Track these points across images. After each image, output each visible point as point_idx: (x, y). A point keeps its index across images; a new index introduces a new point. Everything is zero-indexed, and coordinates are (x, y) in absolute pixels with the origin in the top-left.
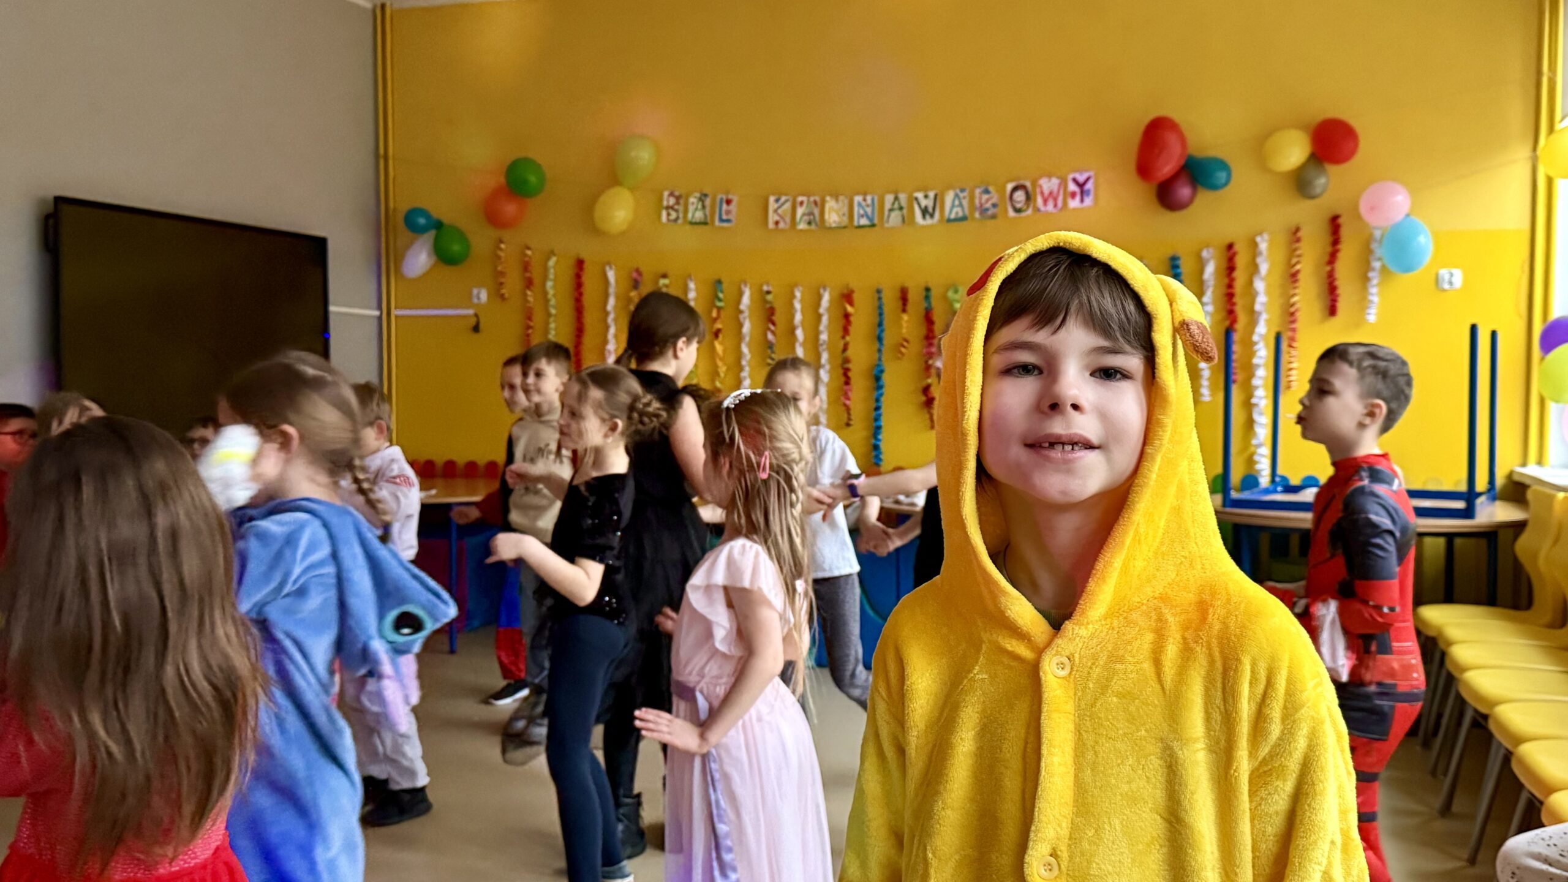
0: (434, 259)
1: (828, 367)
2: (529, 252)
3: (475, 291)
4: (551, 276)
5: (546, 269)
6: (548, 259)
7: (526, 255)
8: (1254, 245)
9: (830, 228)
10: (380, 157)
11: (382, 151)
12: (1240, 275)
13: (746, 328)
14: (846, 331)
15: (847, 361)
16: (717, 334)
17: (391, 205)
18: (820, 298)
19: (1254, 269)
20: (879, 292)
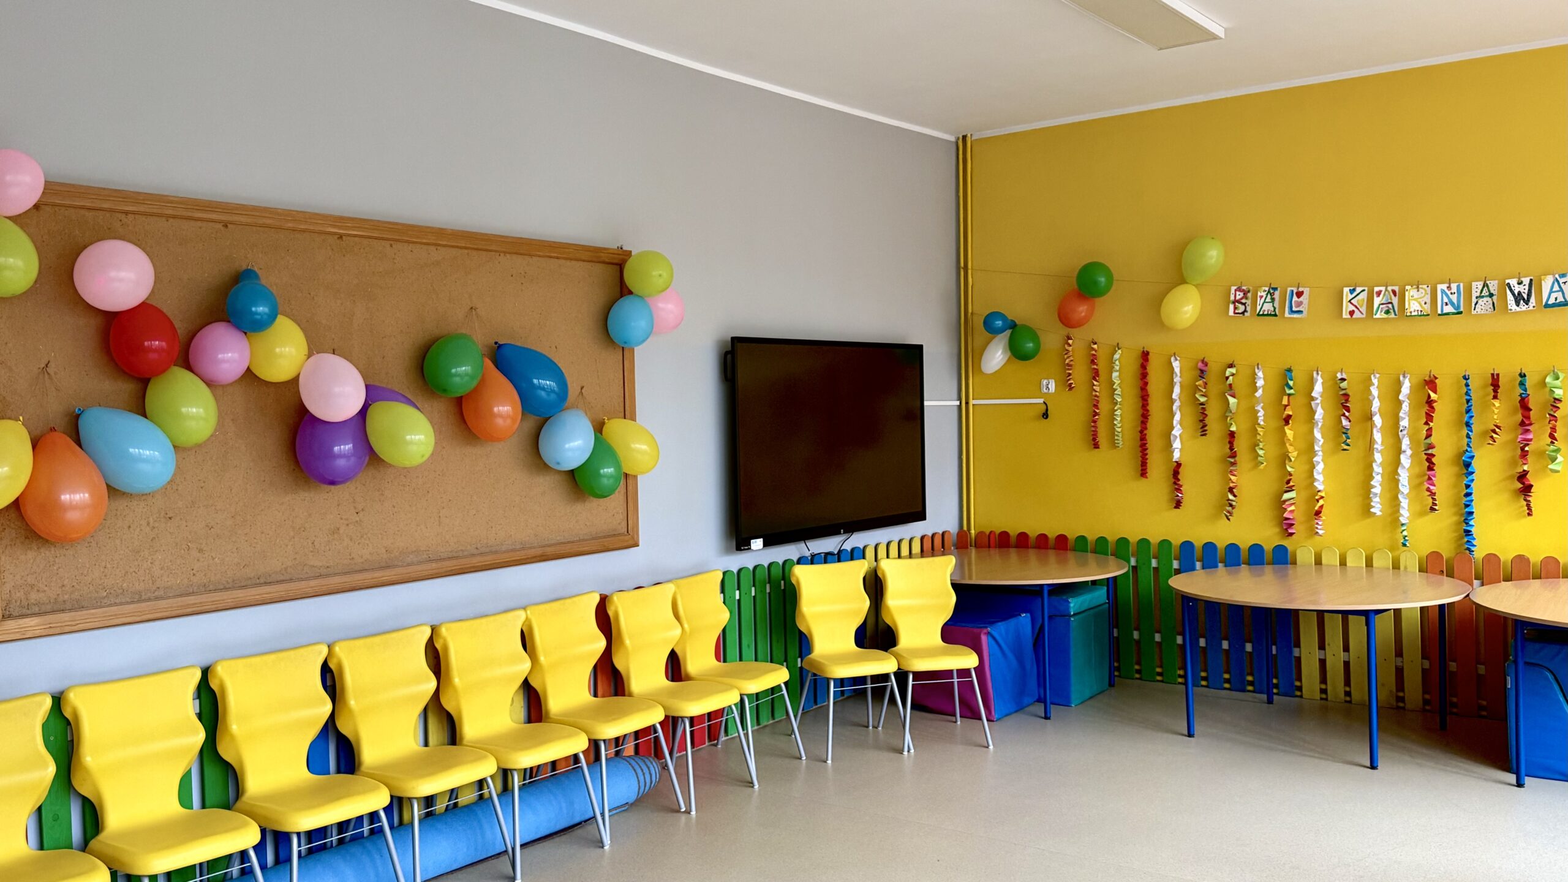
0: (1009, 353)
1: (1409, 452)
2: (1095, 346)
3: (1045, 382)
4: (1117, 368)
5: (1111, 362)
6: (1114, 352)
7: (1093, 349)
9: (1411, 316)
10: (961, 268)
11: (962, 264)
13: (1319, 414)
14: (1429, 418)
15: (1430, 446)
16: (1287, 420)
17: (970, 311)
18: (1399, 385)
20: (1466, 378)
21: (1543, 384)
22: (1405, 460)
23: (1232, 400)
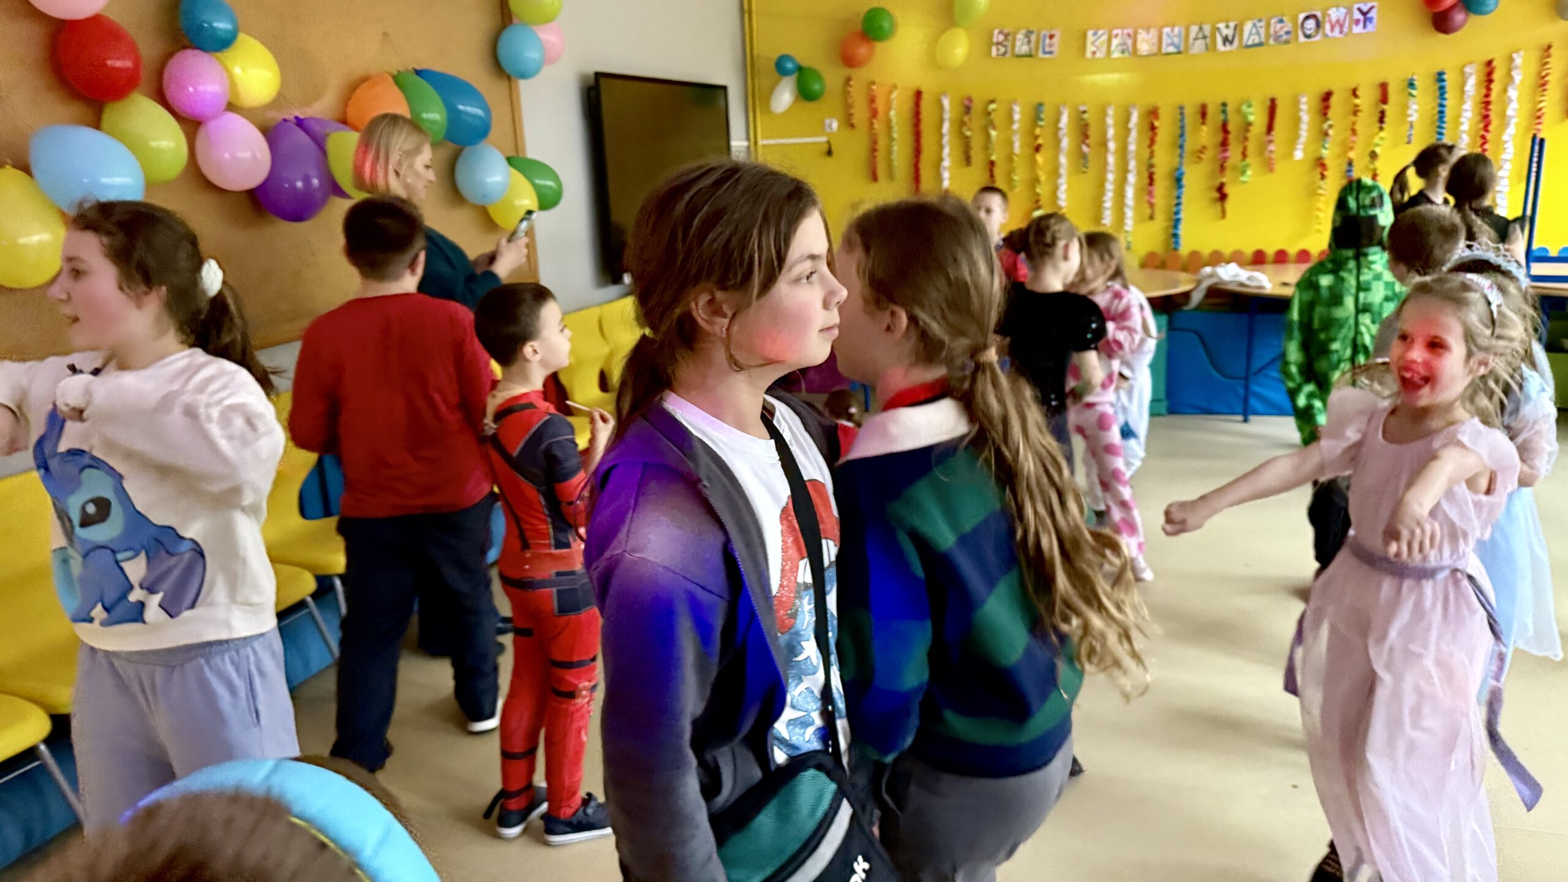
0: (797, 94)
1: (1134, 172)
2: (874, 87)
3: (827, 122)
4: (894, 106)
5: (889, 101)
6: (891, 92)
7: (872, 90)
8: (1511, 59)
9: (1140, 56)
10: (745, 11)
11: (746, 7)
12: (1496, 87)
13: (1065, 143)
14: (1152, 142)
15: (1151, 166)
16: (1038, 149)
17: (756, 54)
18: (1129, 115)
19: (1510, 78)
20: (1181, 108)
21: (1239, 111)
22: (1132, 178)
23: (993, 133)
